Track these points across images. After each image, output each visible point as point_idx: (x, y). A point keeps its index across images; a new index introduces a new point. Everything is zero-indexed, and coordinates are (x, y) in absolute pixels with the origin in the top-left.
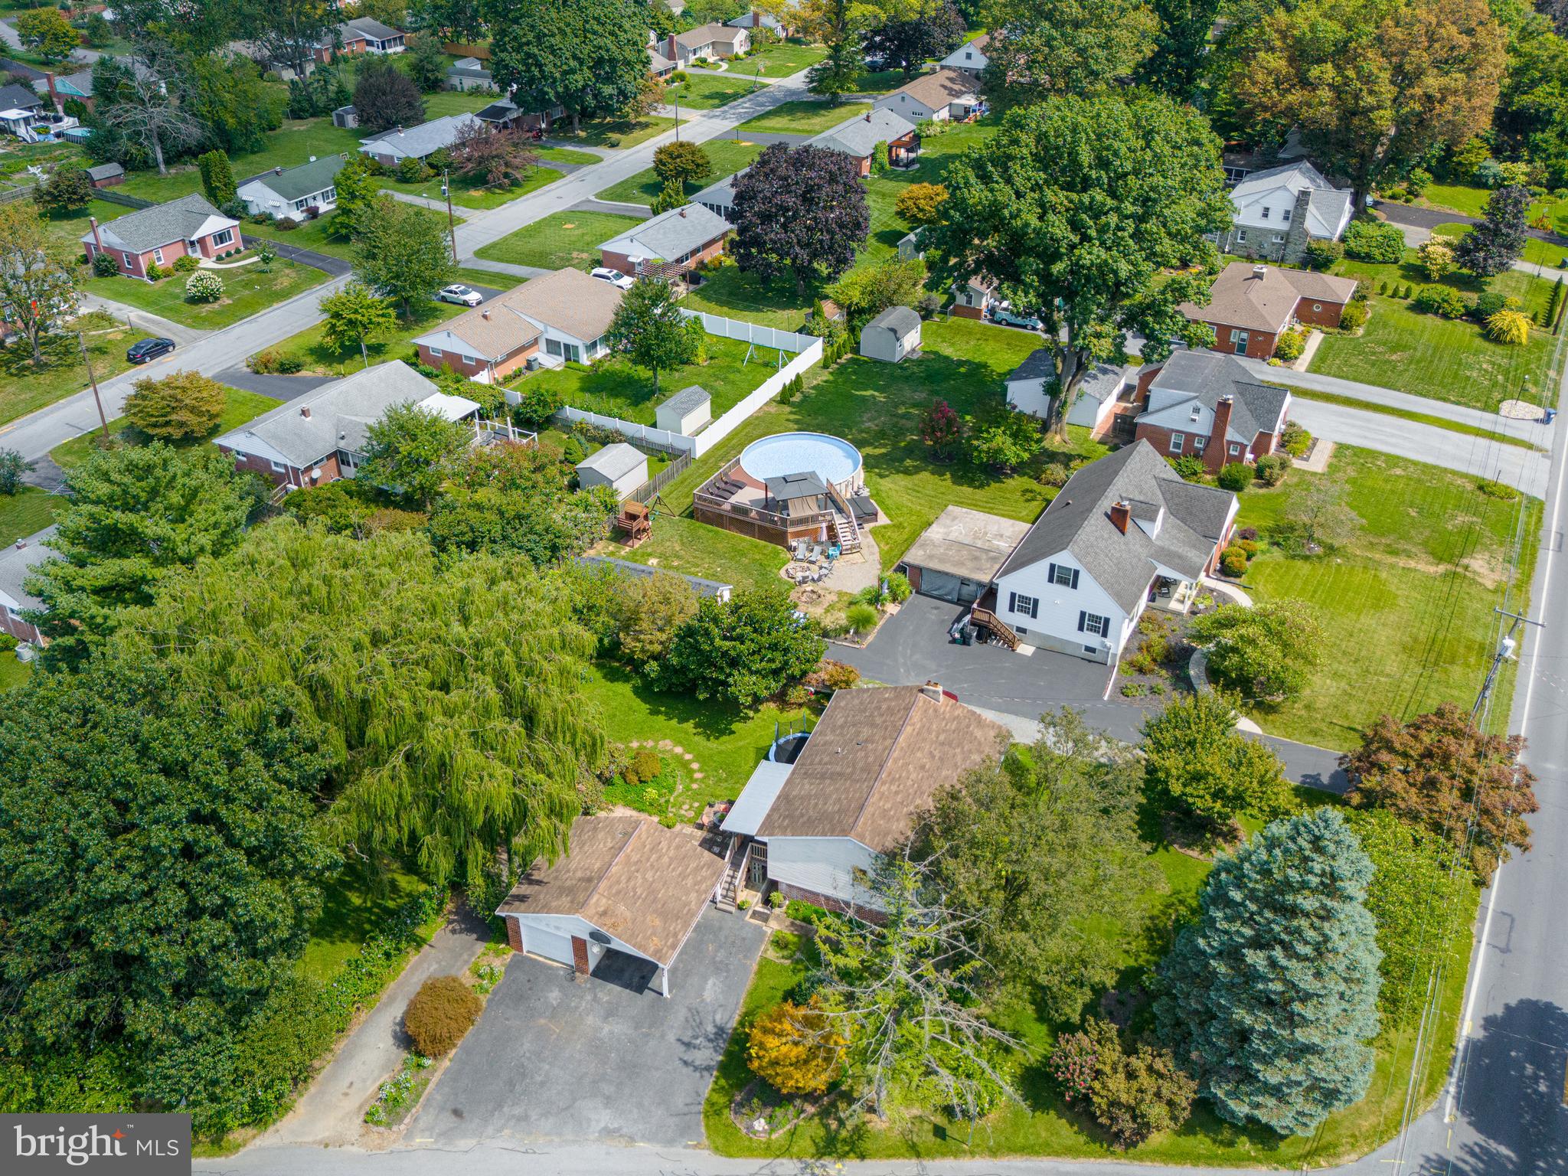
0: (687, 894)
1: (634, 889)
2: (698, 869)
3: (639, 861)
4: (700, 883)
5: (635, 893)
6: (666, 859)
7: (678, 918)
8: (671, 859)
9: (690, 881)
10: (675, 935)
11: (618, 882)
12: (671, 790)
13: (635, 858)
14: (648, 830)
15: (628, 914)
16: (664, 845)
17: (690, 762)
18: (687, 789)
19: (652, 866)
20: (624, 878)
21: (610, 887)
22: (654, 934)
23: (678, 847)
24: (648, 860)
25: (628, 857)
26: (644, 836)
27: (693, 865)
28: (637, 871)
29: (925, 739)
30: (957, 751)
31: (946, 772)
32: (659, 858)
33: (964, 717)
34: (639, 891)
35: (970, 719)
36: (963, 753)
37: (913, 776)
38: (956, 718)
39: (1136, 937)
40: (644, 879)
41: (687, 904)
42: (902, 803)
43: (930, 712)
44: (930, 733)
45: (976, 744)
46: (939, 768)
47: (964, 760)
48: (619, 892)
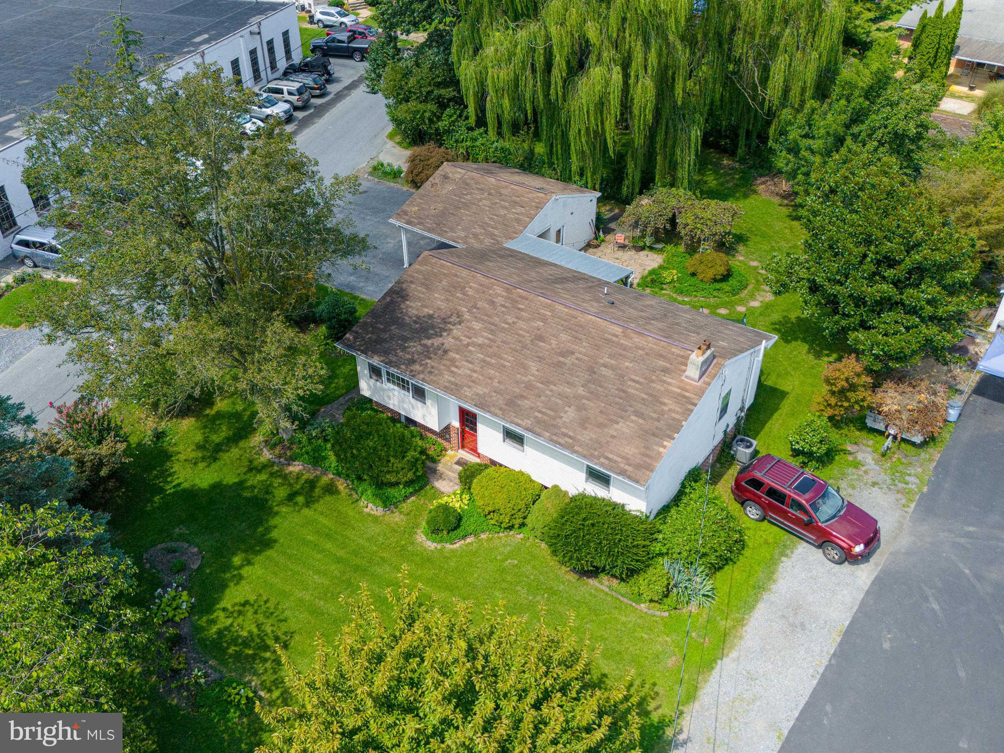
0: (463, 230)
1: (471, 194)
4: (476, 236)
5: (466, 195)
6: (502, 212)
7: (439, 225)
8: (505, 215)
9: (478, 230)
10: (421, 224)
11: (477, 183)
13: (503, 191)
14: (537, 198)
15: (444, 192)
16: (520, 209)
19: (496, 203)
20: (481, 186)
21: (473, 179)
22: (423, 209)
23: (519, 220)
24: (504, 200)
25: (506, 187)
26: (530, 196)
27: (496, 232)
28: (489, 194)
29: (598, 348)
30: (581, 391)
31: (533, 366)
32: (506, 208)
33: (662, 413)
34: (469, 197)
35: (658, 420)
36: (578, 397)
37: (521, 324)
38: (655, 399)
39: (258, 626)
40: (481, 199)
41: (452, 230)
42: (475, 307)
43: (661, 363)
44: (611, 356)
45: (600, 420)
46: (541, 359)
47: (561, 396)
48: (467, 184)
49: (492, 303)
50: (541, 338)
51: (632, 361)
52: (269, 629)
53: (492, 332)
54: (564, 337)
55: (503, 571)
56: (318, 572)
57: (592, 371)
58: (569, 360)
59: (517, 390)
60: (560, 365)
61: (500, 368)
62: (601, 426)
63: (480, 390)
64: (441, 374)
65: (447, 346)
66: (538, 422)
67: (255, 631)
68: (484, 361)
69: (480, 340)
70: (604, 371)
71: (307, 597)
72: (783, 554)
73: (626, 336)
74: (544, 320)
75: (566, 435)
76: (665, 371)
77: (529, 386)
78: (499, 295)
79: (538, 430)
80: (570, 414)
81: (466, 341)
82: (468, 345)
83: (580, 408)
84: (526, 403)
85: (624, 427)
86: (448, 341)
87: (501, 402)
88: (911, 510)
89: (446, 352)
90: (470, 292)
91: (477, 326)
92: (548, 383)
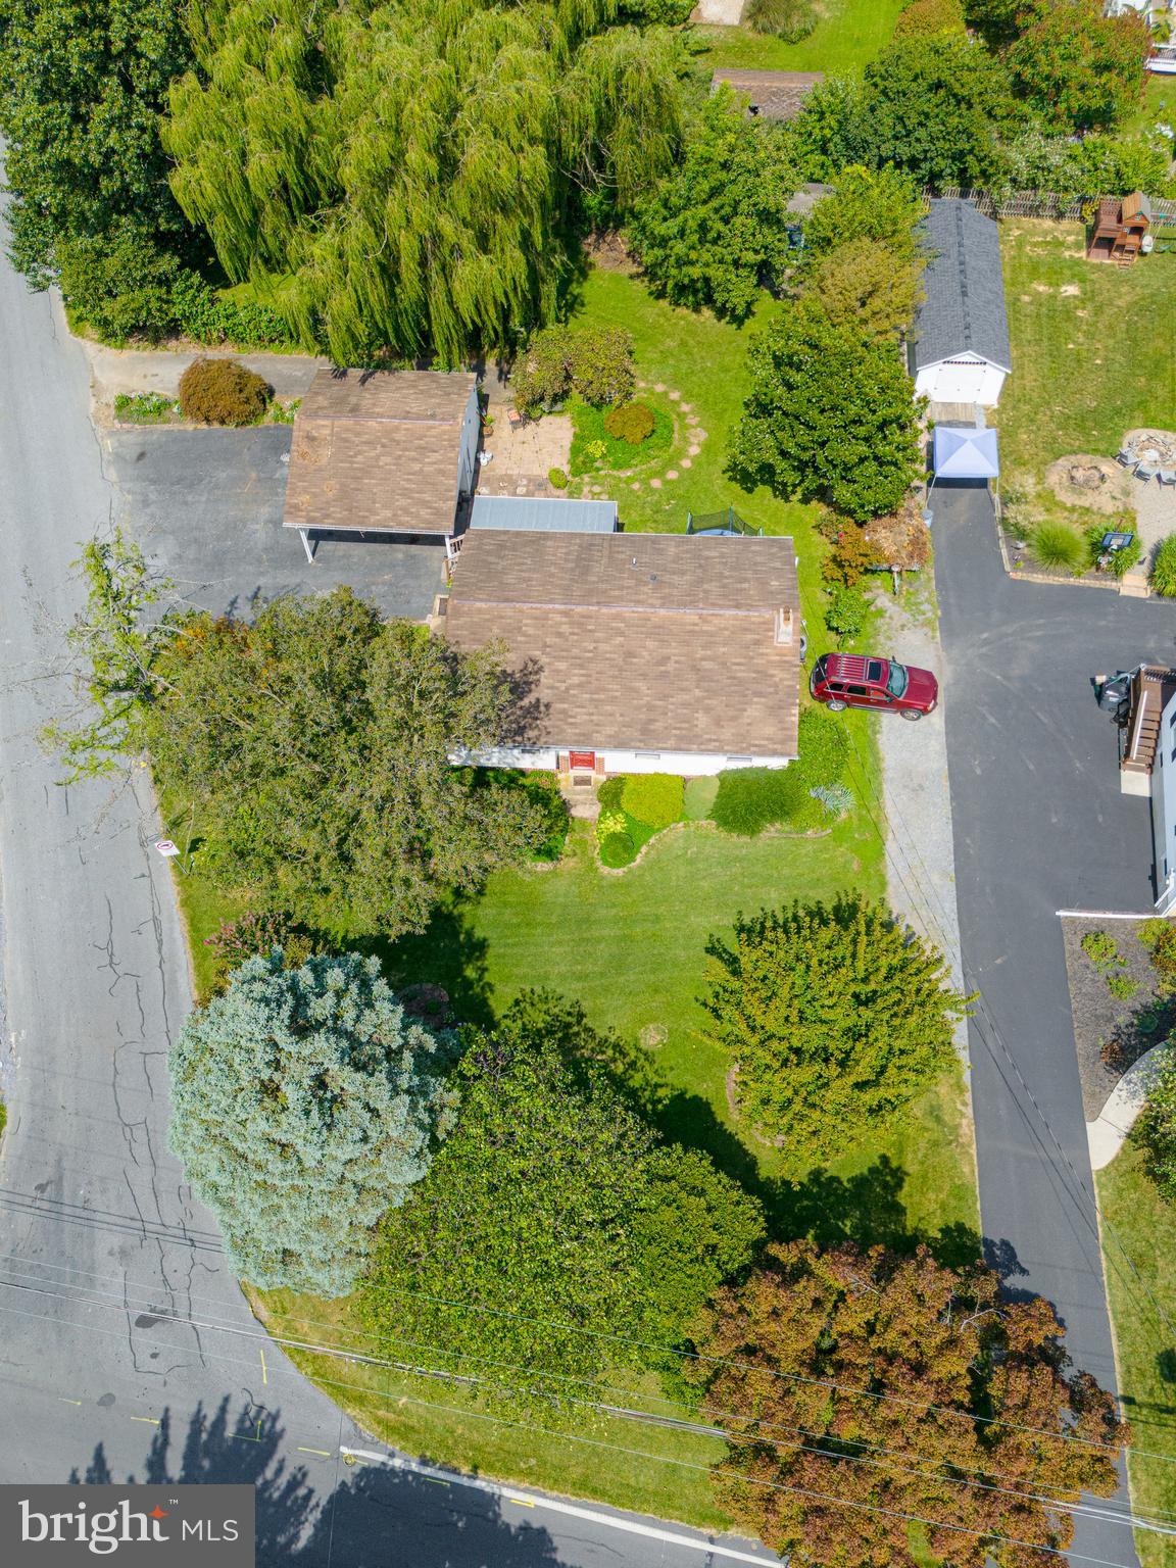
0: (385, 507)
1: (359, 453)
2: (424, 504)
3: (398, 443)
4: (406, 511)
5: (355, 456)
6: (416, 467)
7: (350, 510)
8: (421, 470)
9: (403, 502)
10: (327, 516)
11: (358, 434)
12: (618, 466)
13: (397, 436)
14: (444, 433)
15: (324, 461)
16: (435, 457)
17: (677, 467)
18: (628, 481)
19: (400, 457)
20: (365, 438)
21: (348, 430)
22: (315, 495)
23: (442, 472)
24: (406, 450)
25: (397, 429)
26: (433, 432)
27: (427, 497)
28: (383, 446)
29: (687, 643)
30: (697, 693)
31: (642, 686)
32: (414, 460)
33: (776, 685)
34: (360, 458)
35: (776, 693)
36: (698, 700)
37: (603, 647)
38: (764, 675)
39: (547, 1012)
40: (378, 457)
41: (373, 512)
42: (546, 646)
43: (749, 637)
44: (704, 647)
45: (730, 713)
46: (644, 676)
47: (685, 705)
48: (346, 440)
49: (559, 635)
50: (630, 654)
51: (725, 645)
52: (556, 1010)
53: (581, 666)
54: (650, 644)
55: (691, 862)
56: (552, 945)
57: (695, 669)
58: (670, 667)
59: (643, 716)
60: (664, 675)
61: (613, 700)
62: (733, 719)
63: (610, 730)
64: (562, 731)
65: (544, 701)
66: (680, 738)
67: (548, 1018)
68: (592, 700)
69: (576, 680)
70: (707, 665)
71: (563, 969)
72: (875, 733)
73: (705, 621)
74: (622, 634)
75: (710, 740)
76: (757, 643)
77: (651, 708)
78: (562, 623)
79: (683, 746)
80: (702, 720)
81: (563, 686)
82: (567, 689)
83: (708, 710)
84: (658, 726)
85: (754, 711)
86: (542, 692)
87: (637, 734)
88: (938, 639)
89: (547, 706)
90: (531, 631)
91: (562, 666)
92: (665, 697)
